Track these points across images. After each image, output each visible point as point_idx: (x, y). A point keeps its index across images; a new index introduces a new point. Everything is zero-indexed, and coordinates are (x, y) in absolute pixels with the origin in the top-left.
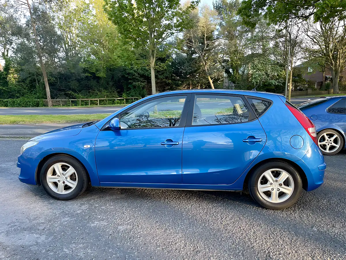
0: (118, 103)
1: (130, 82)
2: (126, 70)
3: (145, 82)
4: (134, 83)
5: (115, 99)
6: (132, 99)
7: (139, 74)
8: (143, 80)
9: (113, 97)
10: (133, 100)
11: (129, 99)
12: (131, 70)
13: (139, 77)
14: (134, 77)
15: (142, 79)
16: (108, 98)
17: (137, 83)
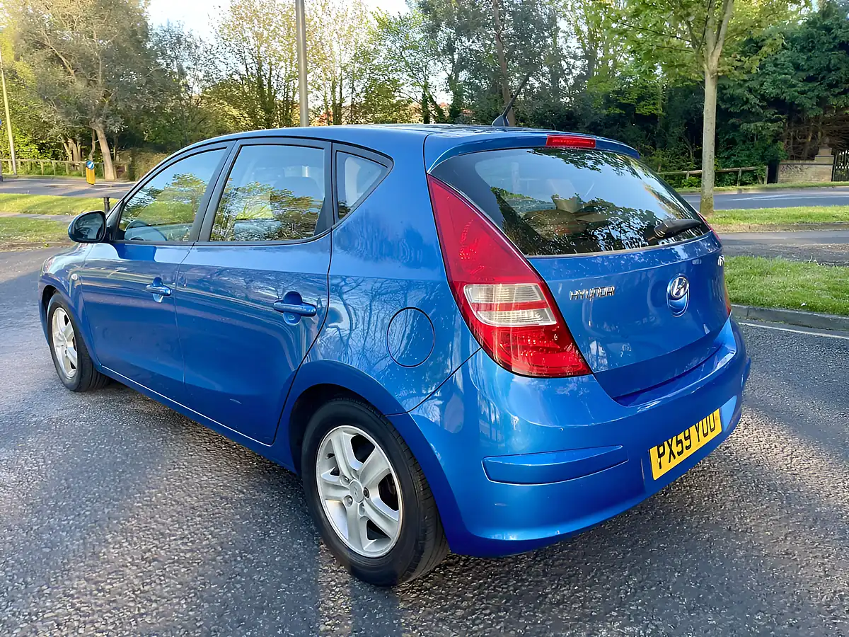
0: (692, 186)
1: (733, 124)
2: (726, 89)
3: (781, 120)
4: (744, 126)
5: (685, 175)
6: (736, 173)
7: (763, 98)
8: (773, 115)
9: (679, 169)
10: (740, 174)
11: (727, 172)
12: (741, 86)
13: (761, 107)
14: (745, 107)
15: (770, 113)
16: (666, 170)
17: (752, 126)
